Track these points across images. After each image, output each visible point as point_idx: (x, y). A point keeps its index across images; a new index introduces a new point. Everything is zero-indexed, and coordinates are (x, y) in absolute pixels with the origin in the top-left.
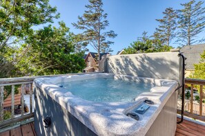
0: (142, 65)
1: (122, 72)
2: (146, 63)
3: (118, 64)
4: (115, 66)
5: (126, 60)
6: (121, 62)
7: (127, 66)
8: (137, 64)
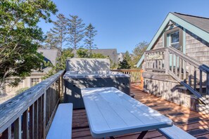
0: (95, 65)
1: (82, 70)
2: (97, 64)
3: (79, 64)
4: (76, 65)
5: (85, 62)
6: (81, 63)
7: (85, 65)
8: (92, 64)
